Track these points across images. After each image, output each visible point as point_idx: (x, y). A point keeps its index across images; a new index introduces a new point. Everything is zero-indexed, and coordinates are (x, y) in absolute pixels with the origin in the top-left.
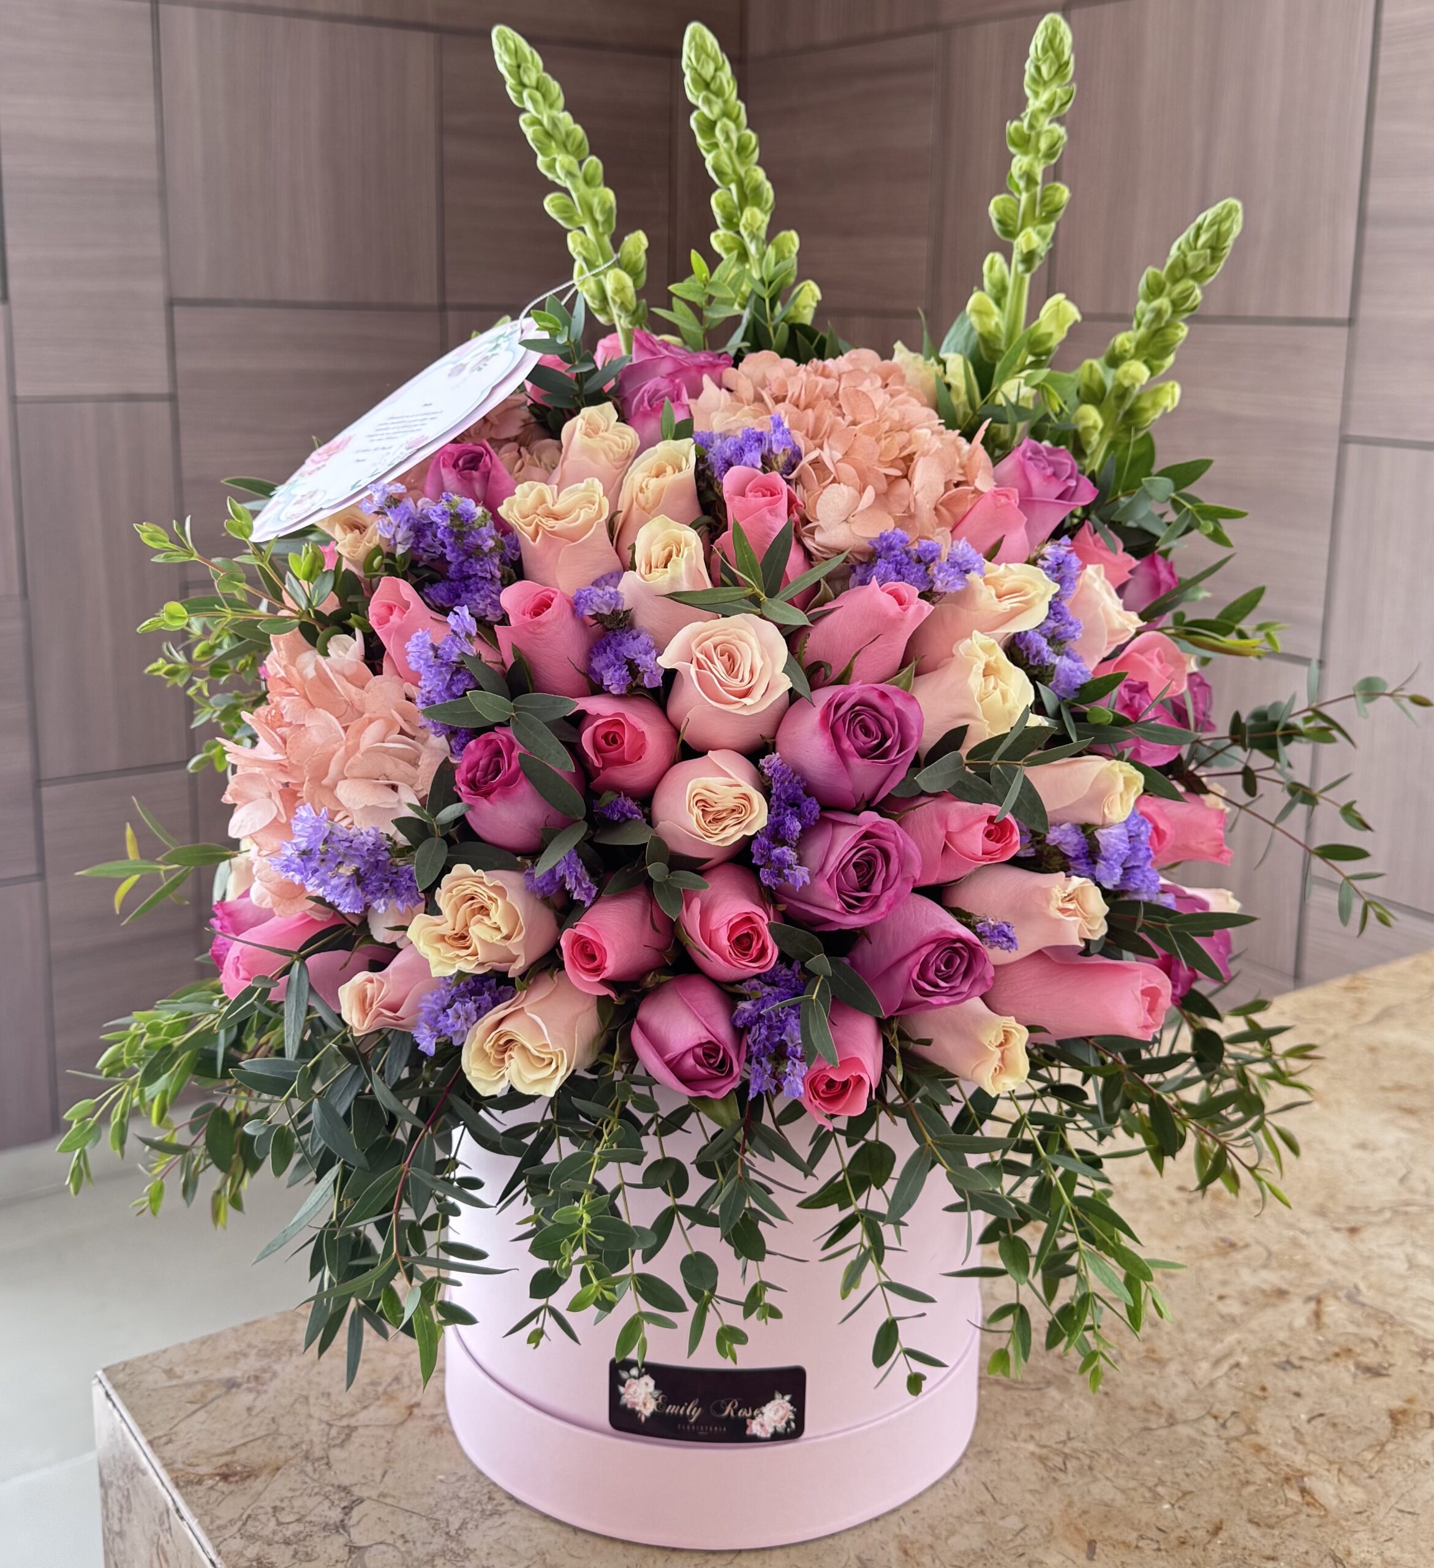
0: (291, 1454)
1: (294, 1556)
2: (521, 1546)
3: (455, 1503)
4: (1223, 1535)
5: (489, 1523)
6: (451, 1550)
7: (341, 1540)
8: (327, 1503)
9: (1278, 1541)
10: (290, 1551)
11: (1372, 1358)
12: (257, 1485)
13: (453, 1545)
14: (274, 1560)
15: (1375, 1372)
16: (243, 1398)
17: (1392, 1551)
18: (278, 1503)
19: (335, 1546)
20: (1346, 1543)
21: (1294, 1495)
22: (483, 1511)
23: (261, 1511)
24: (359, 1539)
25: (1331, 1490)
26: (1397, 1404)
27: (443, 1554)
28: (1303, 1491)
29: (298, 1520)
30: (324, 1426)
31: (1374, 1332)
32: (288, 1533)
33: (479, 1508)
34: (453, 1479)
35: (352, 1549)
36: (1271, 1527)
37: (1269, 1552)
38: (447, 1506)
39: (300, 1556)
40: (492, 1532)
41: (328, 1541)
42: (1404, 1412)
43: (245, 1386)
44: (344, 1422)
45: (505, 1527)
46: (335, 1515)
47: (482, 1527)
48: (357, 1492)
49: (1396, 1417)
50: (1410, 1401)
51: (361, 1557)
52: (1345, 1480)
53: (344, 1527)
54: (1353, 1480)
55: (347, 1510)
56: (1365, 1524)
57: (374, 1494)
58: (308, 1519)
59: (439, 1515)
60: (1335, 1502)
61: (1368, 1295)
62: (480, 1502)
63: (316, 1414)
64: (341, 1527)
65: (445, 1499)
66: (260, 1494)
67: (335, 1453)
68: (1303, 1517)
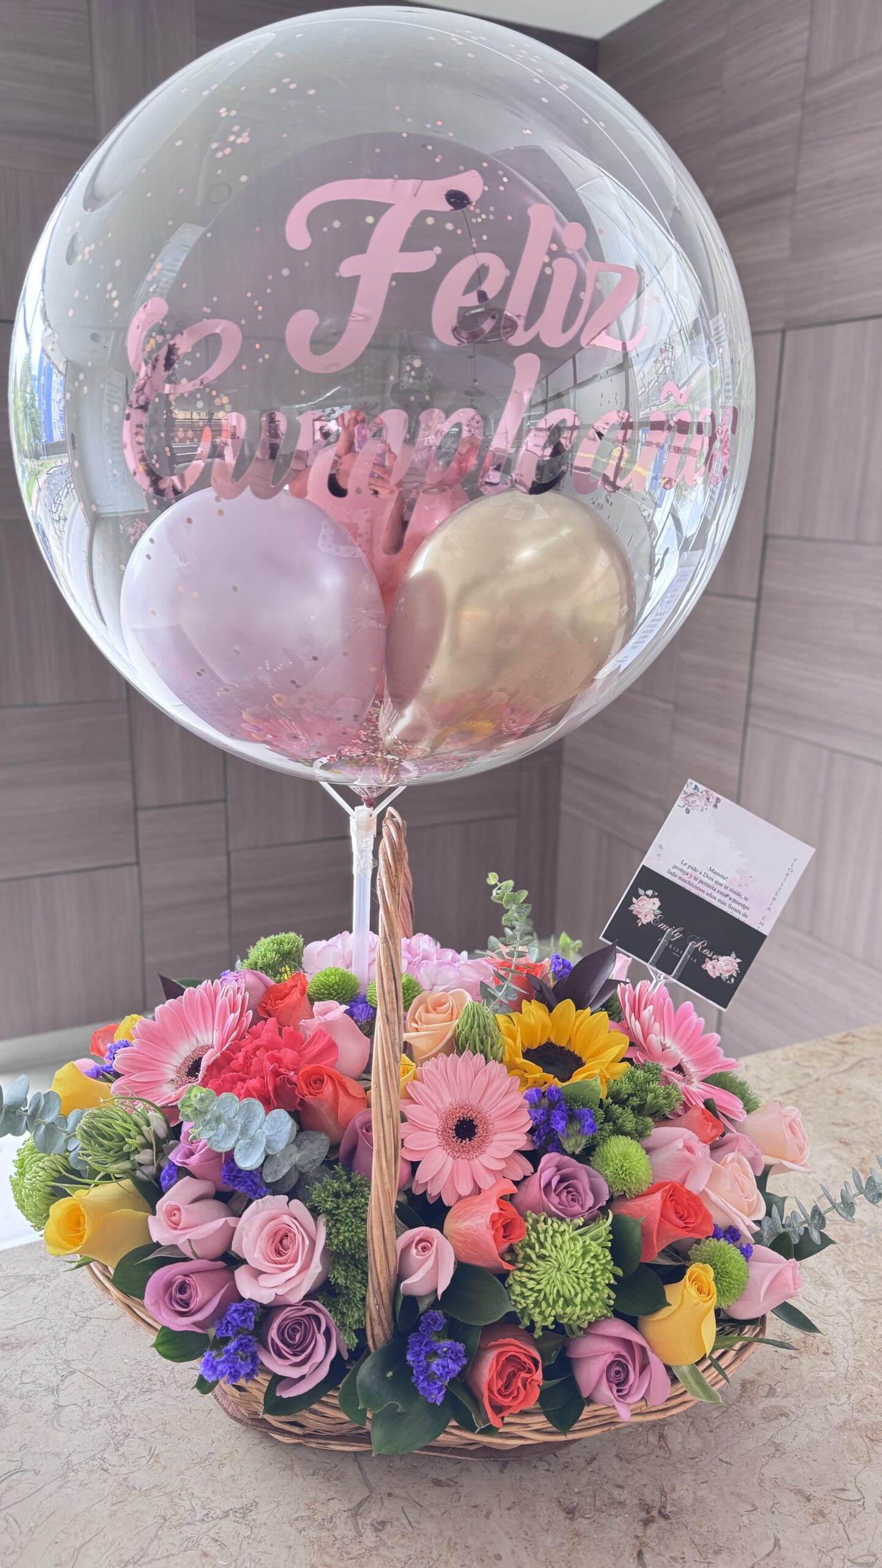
0: (46, 1333)
1: (21, 1408)
4: (595, 1464)
5: (142, 1398)
6: (113, 1415)
7: (52, 1399)
8: (54, 1371)
9: (629, 1473)
10: (20, 1403)
12: (19, 1353)
13: (115, 1411)
14: (9, 1409)
16: (34, 1290)
17: (703, 1492)
18: (26, 1368)
19: (46, 1403)
20: (674, 1481)
21: (653, 1439)
22: (143, 1387)
23: (15, 1372)
24: (63, 1401)
25: (680, 1438)
27: (107, 1417)
28: (662, 1437)
29: (33, 1382)
30: (73, 1315)
32: (24, 1390)
35: (58, 1407)
36: (629, 1462)
37: (620, 1481)
38: (122, 1382)
39: (26, 1407)
40: (141, 1404)
41: (45, 1399)
42: (752, 1383)
43: (39, 1281)
44: (85, 1315)
45: (151, 1401)
46: (56, 1380)
47: (137, 1400)
48: (75, 1365)
50: (759, 1374)
51: (59, 1413)
52: (692, 1432)
53: (57, 1390)
55: (64, 1378)
56: (693, 1467)
57: (83, 1368)
58: (38, 1382)
59: (115, 1389)
60: (679, 1448)
63: (71, 1307)
64: (55, 1390)
66: (18, 1360)
67: (73, 1336)
68: (653, 1457)
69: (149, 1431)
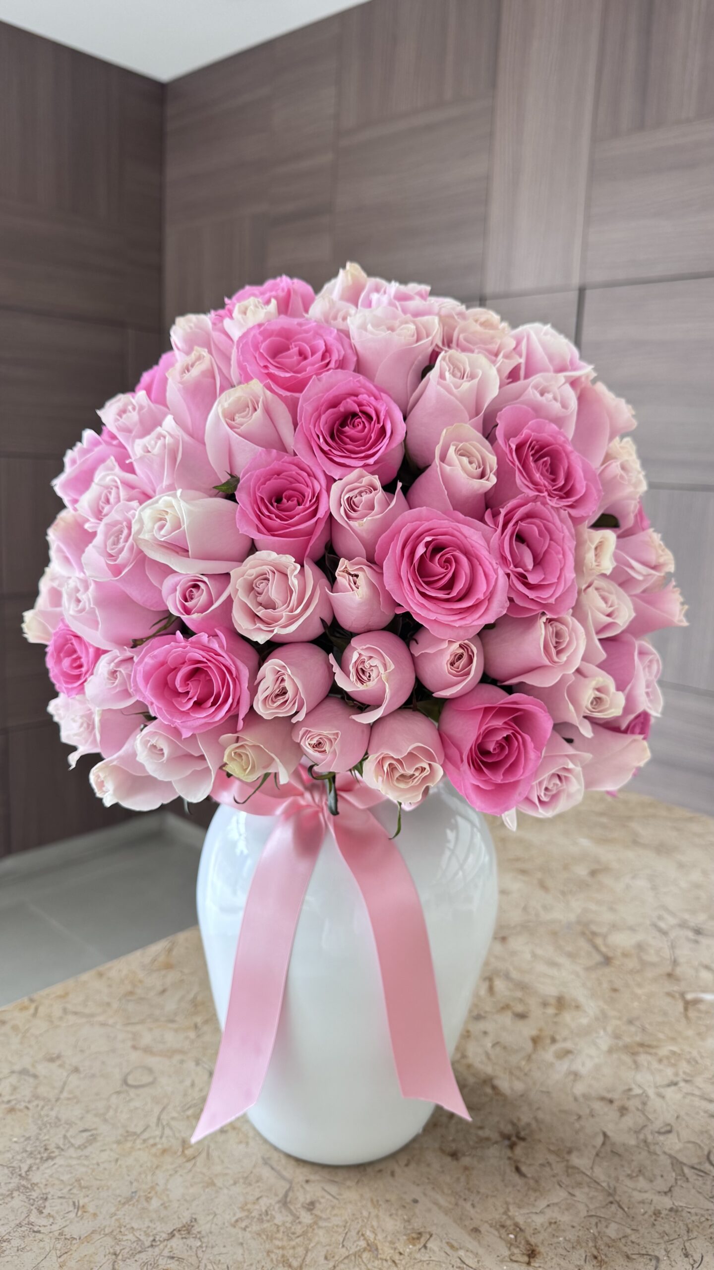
2: (65, 1178)
3: (25, 1155)
5: (46, 1165)
6: (23, 1186)
11: (519, 1008)
13: (24, 1182)
15: (522, 1016)
20: (517, 1113)
21: (489, 1090)
22: (42, 1158)
26: (534, 1033)
27: (18, 1189)
31: (519, 994)
33: (39, 1156)
34: (22, 1139)
38: (19, 1157)
40: (48, 1171)
42: (538, 1037)
45: (56, 1166)
47: (42, 1168)
49: (535, 1040)
50: (541, 1030)
54: (518, 1078)
59: (15, 1164)
61: (514, 975)
62: (39, 1153)
65: (18, 1153)
69: (65, 1191)
